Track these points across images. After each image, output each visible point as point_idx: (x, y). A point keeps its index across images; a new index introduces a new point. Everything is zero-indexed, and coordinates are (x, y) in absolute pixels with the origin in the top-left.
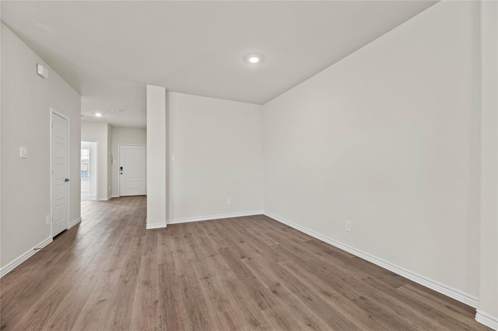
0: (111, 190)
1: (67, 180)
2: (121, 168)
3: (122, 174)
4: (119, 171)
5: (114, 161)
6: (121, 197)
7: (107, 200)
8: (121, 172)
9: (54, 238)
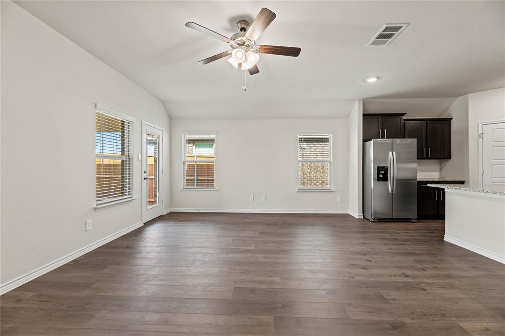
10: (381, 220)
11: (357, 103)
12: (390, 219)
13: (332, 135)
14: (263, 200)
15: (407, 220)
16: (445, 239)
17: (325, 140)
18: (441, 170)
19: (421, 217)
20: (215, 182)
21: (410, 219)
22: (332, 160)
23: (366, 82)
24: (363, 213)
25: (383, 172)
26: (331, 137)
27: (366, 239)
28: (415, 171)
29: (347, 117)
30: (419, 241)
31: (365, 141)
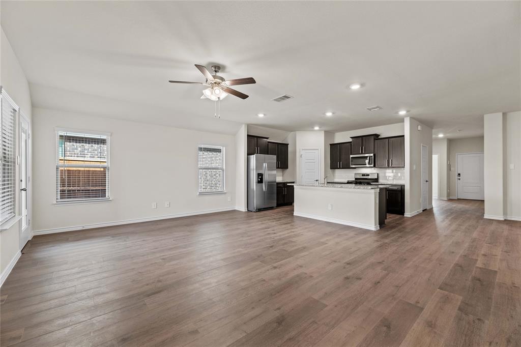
0: (449, 192)
1: (427, 181)
2: (459, 174)
3: (459, 179)
4: (457, 177)
5: (452, 169)
6: (459, 199)
7: (446, 199)
8: (459, 178)
9: (423, 211)
10: (259, 210)
11: (244, 125)
12: (264, 208)
13: (224, 148)
14: (166, 206)
15: (271, 208)
16: (294, 214)
17: (219, 151)
18: (283, 176)
19: (279, 205)
20: (106, 191)
21: (273, 207)
22: (224, 168)
23: (258, 116)
24: (247, 208)
25: (260, 177)
26: (223, 149)
27: (261, 221)
28: (275, 176)
29: (235, 135)
30: (285, 217)
31: (249, 154)
